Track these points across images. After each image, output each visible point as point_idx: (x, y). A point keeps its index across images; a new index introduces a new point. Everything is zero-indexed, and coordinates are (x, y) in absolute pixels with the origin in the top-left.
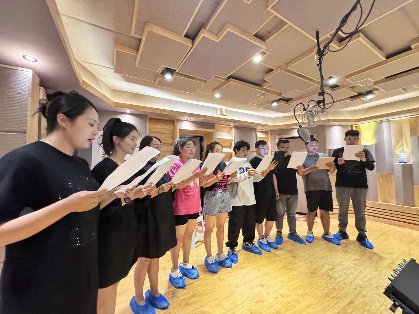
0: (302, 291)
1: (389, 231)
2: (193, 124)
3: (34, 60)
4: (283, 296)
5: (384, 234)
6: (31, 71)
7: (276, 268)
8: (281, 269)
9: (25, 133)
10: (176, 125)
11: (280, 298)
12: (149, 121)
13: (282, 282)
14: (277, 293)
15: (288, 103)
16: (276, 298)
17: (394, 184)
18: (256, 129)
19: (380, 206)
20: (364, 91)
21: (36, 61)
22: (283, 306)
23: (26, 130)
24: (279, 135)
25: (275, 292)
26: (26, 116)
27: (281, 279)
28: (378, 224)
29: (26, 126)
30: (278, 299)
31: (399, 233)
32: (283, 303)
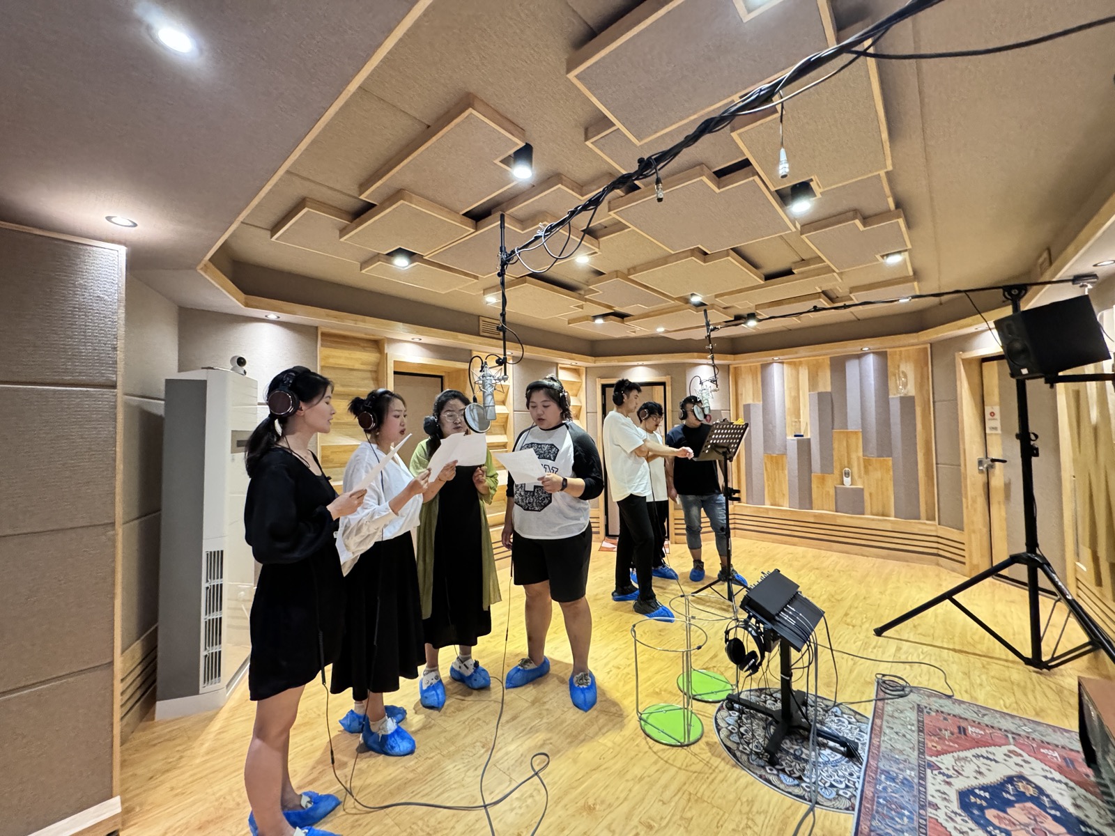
0: (647, 656)
1: (778, 554)
2: (424, 350)
3: (131, 224)
4: (619, 668)
5: (769, 559)
6: (123, 250)
7: (605, 632)
8: (613, 633)
9: (114, 386)
10: (386, 352)
11: (614, 671)
12: (322, 340)
13: (616, 649)
14: (610, 666)
15: (623, 322)
16: (608, 673)
17: (786, 472)
18: (557, 364)
19: (768, 513)
20: (745, 312)
21: (135, 225)
22: (620, 680)
23: (116, 382)
24: (601, 377)
25: (606, 664)
26: (115, 349)
27: (615, 646)
28: (765, 544)
29: (115, 373)
30: (611, 673)
31: (791, 556)
32: (619, 676)
